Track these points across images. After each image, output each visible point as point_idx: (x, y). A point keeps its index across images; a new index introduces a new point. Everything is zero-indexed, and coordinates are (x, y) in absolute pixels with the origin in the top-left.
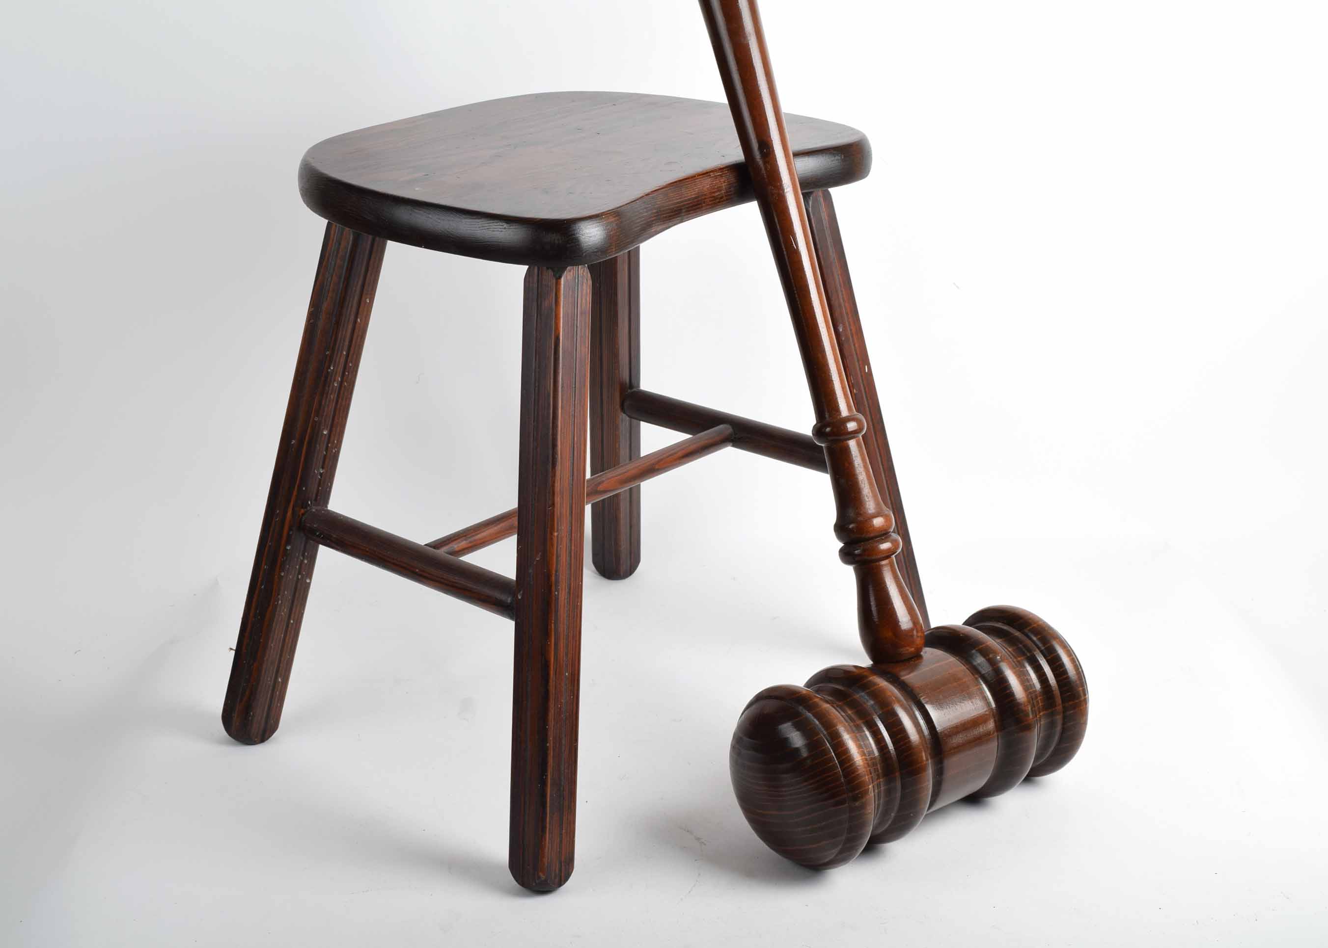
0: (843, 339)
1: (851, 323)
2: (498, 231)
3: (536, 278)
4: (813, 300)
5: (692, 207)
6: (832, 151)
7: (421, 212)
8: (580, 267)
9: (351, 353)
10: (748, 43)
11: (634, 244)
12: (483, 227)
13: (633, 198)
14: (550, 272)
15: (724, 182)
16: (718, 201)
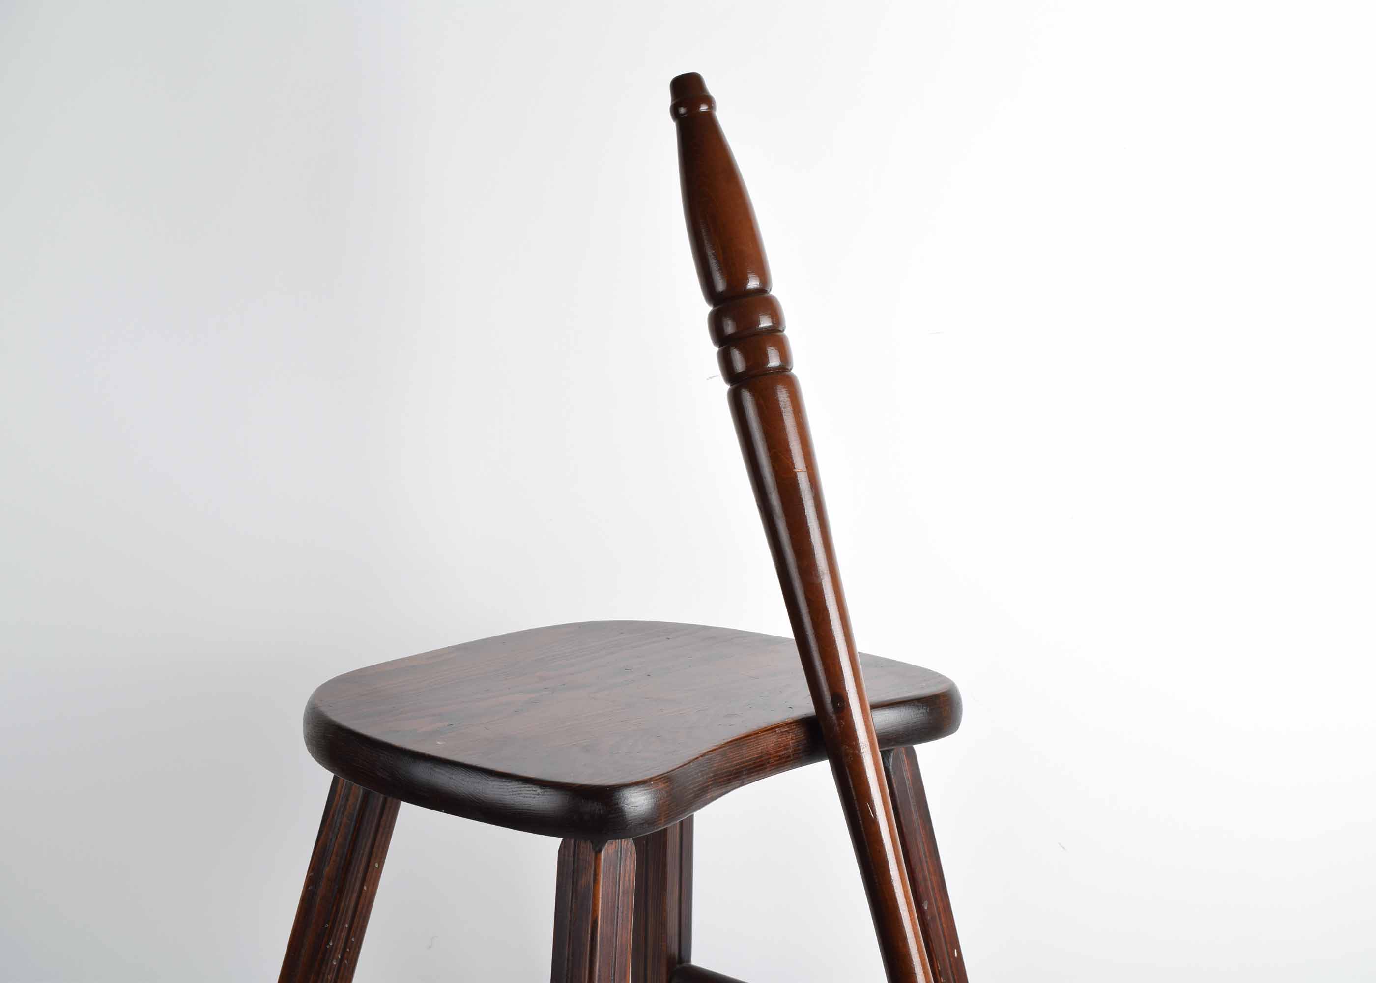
0: (929, 918)
1: (939, 899)
2: (530, 797)
3: (572, 850)
4: (893, 878)
5: (755, 767)
6: (916, 703)
7: (442, 771)
8: (623, 840)
9: (355, 925)
10: (821, 582)
11: (686, 813)
12: (513, 791)
13: (686, 760)
14: (589, 845)
15: (792, 739)
16: (784, 760)
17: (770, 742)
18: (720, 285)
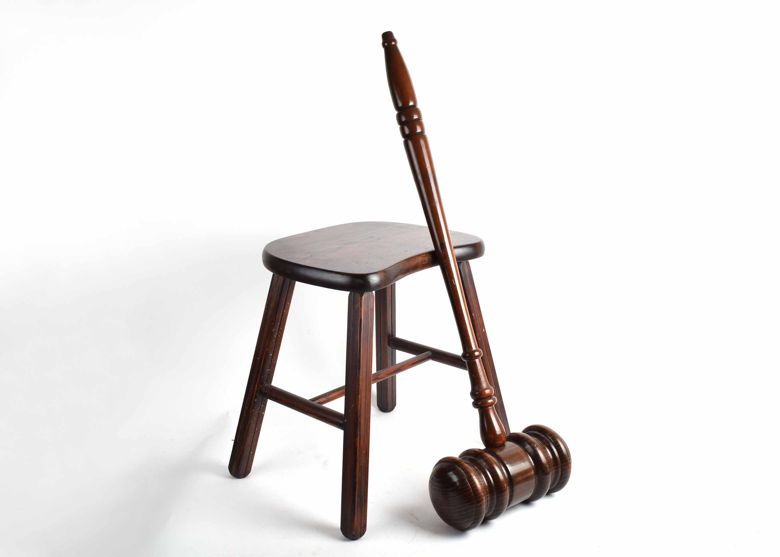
0: (474, 318)
1: (478, 312)
3: (353, 296)
4: (461, 304)
5: (415, 268)
6: (469, 246)
7: (309, 270)
8: (370, 292)
9: (282, 324)
11: (393, 282)
12: (332, 277)
13: (390, 265)
14: (358, 294)
15: (427, 259)
16: (424, 266)
17: (420, 259)
18: (400, 105)
